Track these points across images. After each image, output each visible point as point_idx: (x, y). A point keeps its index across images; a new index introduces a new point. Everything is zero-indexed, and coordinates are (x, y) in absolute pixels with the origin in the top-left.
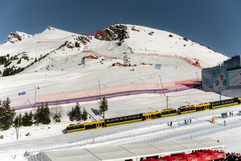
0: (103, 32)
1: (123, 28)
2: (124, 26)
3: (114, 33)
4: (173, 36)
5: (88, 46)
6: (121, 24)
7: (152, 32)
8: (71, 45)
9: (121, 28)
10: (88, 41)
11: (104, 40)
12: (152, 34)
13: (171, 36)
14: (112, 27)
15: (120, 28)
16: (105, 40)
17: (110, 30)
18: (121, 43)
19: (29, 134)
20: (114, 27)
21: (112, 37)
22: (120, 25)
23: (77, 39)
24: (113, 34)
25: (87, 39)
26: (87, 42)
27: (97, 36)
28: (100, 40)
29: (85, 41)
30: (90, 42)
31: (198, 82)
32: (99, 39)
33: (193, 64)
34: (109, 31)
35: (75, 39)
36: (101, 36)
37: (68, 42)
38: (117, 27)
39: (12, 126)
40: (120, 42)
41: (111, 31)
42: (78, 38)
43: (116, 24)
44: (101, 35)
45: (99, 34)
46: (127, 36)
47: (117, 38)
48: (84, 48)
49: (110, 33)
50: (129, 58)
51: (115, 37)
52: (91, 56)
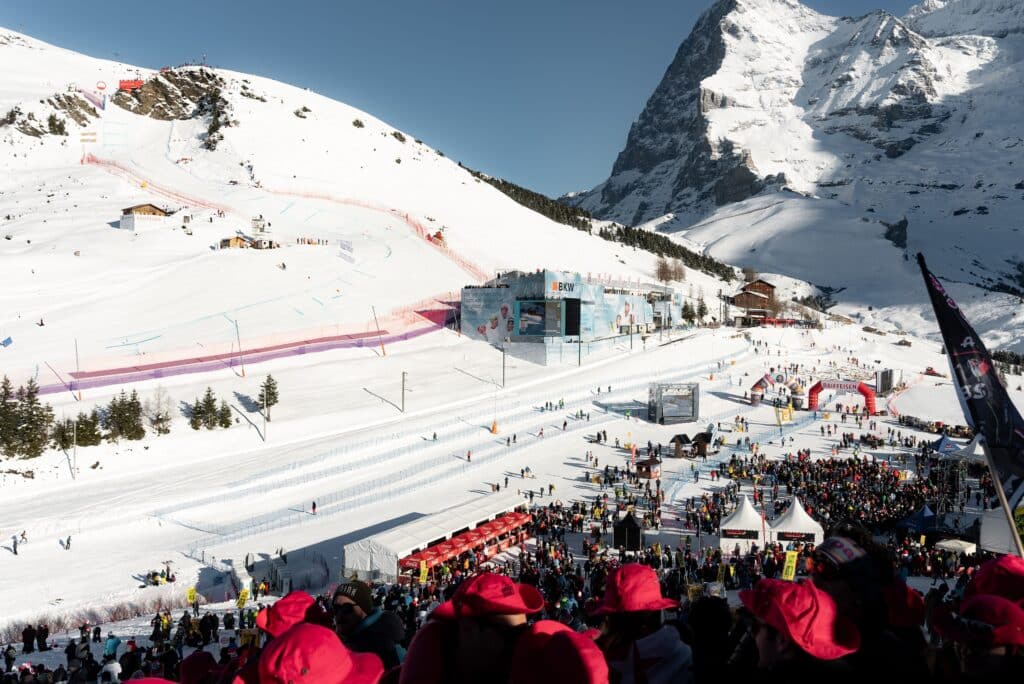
0: (144, 89)
1: (210, 82)
2: (214, 76)
3: (183, 95)
4: (364, 123)
5: (94, 134)
6: (204, 68)
7: (305, 110)
8: (34, 124)
9: (206, 83)
10: (93, 112)
11: (147, 113)
12: (305, 114)
13: (358, 124)
14: (171, 73)
15: (201, 82)
16: (150, 114)
17: (166, 82)
18: (215, 142)
19: (98, 464)
20: (181, 73)
21: (173, 107)
22: (201, 70)
23: (50, 102)
24: (179, 97)
25: (87, 104)
26: (88, 116)
27: (123, 97)
28: (131, 113)
29: (82, 112)
30: (98, 116)
32: (130, 110)
34: (165, 87)
35: (46, 102)
36: (135, 100)
37: (21, 114)
38: (191, 74)
39: (47, 446)
40: (212, 138)
41: (172, 86)
42: (55, 101)
43: (186, 65)
44: (136, 95)
45: (126, 91)
46: (231, 119)
47: (191, 112)
48: (83, 140)
49: (166, 94)
50: (269, 224)
51: (184, 109)
52: (151, 205)
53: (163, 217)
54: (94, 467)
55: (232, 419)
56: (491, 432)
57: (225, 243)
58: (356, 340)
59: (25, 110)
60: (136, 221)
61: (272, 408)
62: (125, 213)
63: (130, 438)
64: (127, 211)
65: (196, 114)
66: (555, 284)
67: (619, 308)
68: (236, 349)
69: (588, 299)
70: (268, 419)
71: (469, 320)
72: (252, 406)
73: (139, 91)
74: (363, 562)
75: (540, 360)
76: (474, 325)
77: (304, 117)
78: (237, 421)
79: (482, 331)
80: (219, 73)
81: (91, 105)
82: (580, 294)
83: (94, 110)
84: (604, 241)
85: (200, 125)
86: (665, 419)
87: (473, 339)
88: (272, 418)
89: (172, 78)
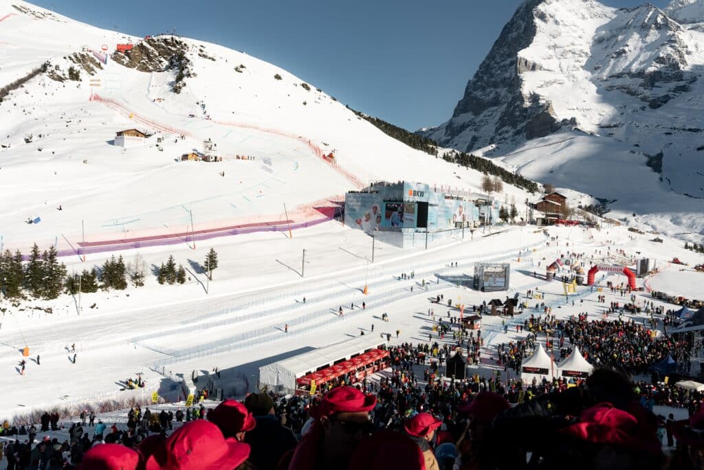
0: (134, 51)
1: (178, 47)
2: (181, 42)
3: (160, 55)
4: (282, 77)
5: (99, 80)
6: (174, 37)
7: (242, 67)
8: (59, 73)
9: (176, 47)
10: (99, 65)
11: (135, 67)
12: (241, 69)
13: (278, 77)
14: (152, 40)
15: (172, 46)
16: (137, 67)
17: (148, 46)
18: (180, 88)
19: (95, 305)
20: (158, 40)
21: (153, 63)
22: (172, 38)
23: (70, 57)
24: (157, 56)
25: (95, 60)
26: (95, 68)
27: (119, 55)
28: (124, 67)
29: (92, 65)
30: (102, 68)
31: (337, 203)
32: (123, 65)
33: (324, 157)
34: (147, 49)
35: (68, 58)
36: (127, 58)
37: (50, 66)
38: (165, 41)
39: (61, 292)
40: (178, 85)
41: (152, 48)
42: (73, 57)
43: (162, 34)
44: (128, 54)
45: (121, 52)
46: (191, 72)
47: (164, 67)
48: (91, 85)
49: (148, 55)
50: (215, 145)
51: (160, 65)
52: (135, 130)
53: (143, 138)
54: (92, 307)
55: (186, 278)
56: (363, 292)
57: (185, 157)
58: (272, 227)
59: (54, 64)
60: (125, 140)
61: (214, 271)
62: (118, 135)
63: (117, 288)
64: (120, 134)
65: (168, 68)
66: (410, 192)
67: (455, 210)
68: (190, 230)
69: (433, 203)
70: (210, 279)
71: (349, 214)
72: (200, 270)
73: (129, 51)
74: (272, 380)
75: (399, 244)
76: (353, 218)
77: (241, 72)
78: (190, 279)
79: (359, 222)
80: (184, 40)
81: (98, 61)
82: (428, 199)
83: (99, 64)
84: (447, 163)
85: (170, 76)
86: (485, 288)
87: (352, 227)
88: (213, 278)
89: (153, 43)
